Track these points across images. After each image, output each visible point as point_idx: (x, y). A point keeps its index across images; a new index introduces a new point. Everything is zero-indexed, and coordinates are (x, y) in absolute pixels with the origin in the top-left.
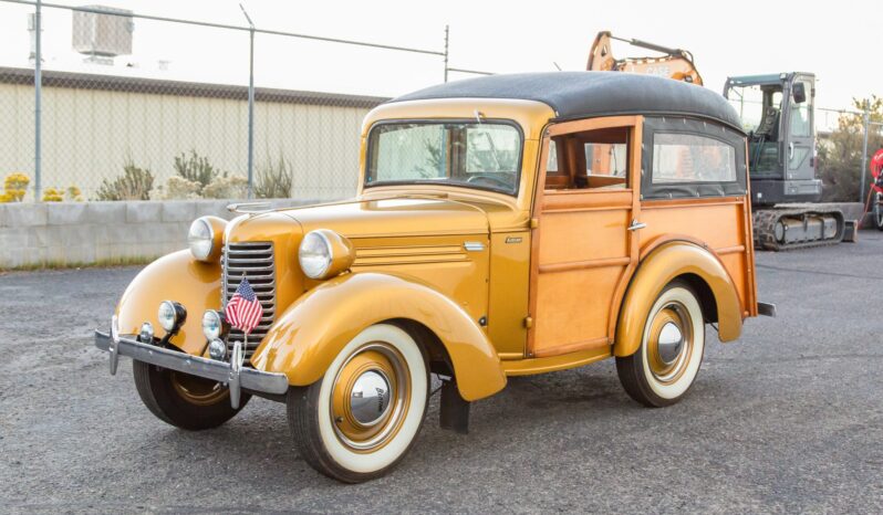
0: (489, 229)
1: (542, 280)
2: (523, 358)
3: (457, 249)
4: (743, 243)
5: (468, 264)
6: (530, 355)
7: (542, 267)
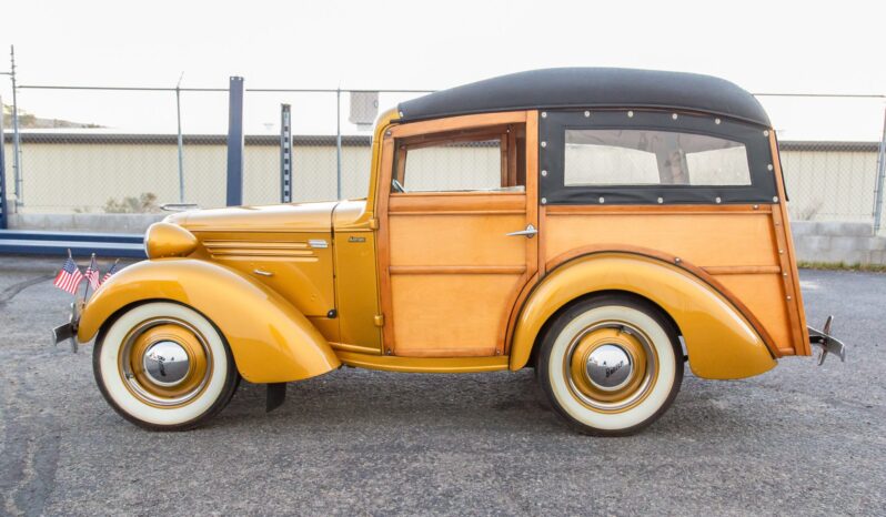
0: (332, 229)
1: (396, 280)
2: (380, 354)
3: (305, 246)
4: (779, 265)
5: (316, 260)
6: (389, 351)
7: (394, 269)
